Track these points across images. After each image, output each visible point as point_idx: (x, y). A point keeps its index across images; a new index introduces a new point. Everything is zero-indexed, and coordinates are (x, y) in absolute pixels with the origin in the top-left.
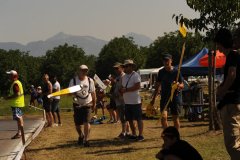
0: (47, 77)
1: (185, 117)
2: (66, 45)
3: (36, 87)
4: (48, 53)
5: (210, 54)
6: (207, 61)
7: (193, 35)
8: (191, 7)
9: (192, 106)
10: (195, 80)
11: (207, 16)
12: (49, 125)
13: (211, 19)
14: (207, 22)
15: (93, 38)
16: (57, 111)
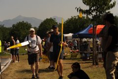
0: (13, 37)
1: (81, 58)
2: (23, 22)
3: (7, 42)
4: (14, 26)
5: (94, 27)
6: (92, 31)
7: (85, 18)
8: (85, 4)
9: (84, 53)
10: (86, 40)
11: (92, 9)
12: (13, 61)
13: (94, 10)
14: (93, 11)
15: (36, 18)
16: (18, 55)
